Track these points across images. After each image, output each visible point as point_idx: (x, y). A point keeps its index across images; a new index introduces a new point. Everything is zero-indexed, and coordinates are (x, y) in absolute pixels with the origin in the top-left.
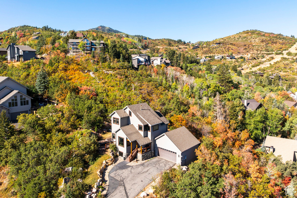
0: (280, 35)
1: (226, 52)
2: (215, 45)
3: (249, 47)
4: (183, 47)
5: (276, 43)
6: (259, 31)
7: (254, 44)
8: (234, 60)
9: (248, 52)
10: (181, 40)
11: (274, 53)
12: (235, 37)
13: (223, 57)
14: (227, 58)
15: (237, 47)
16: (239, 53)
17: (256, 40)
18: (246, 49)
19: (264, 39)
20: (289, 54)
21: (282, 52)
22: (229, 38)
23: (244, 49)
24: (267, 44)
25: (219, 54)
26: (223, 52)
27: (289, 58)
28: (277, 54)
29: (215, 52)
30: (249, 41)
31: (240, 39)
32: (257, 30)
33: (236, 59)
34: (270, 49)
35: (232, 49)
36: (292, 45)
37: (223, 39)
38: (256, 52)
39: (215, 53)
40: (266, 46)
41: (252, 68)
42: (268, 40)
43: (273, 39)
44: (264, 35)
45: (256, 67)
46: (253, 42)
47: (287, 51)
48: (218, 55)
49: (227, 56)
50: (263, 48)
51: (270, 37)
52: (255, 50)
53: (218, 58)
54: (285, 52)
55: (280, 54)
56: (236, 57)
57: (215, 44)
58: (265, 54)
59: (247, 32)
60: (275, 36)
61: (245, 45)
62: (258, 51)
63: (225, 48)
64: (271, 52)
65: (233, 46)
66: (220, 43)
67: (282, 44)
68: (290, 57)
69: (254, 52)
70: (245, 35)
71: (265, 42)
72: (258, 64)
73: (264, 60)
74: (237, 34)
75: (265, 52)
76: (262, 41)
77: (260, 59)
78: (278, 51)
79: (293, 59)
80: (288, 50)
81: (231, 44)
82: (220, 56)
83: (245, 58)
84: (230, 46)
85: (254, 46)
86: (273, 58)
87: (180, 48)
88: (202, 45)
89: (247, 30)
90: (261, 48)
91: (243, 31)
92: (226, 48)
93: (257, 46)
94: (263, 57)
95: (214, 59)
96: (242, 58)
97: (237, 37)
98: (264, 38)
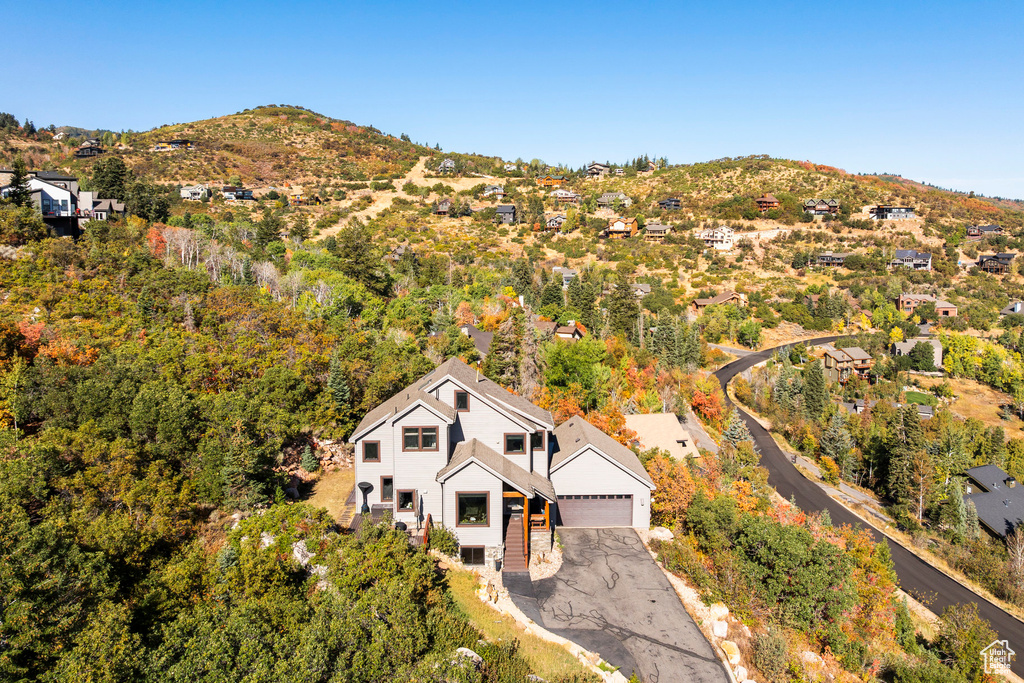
0: (371, 129)
1: (215, 176)
2: (170, 148)
3: (288, 163)
4: (29, 145)
5: (367, 154)
6: (309, 111)
7: (303, 154)
8: (250, 204)
9: (288, 177)
10: (12, 117)
11: (368, 183)
12: (234, 125)
13: (210, 193)
14: (227, 194)
15: (250, 159)
16: (261, 180)
17: (307, 140)
18: (280, 167)
19: (332, 140)
20: (410, 188)
21: (391, 182)
22: (214, 124)
23: (275, 168)
24: (343, 156)
25: (191, 179)
26: (206, 173)
27: (413, 202)
28: (378, 188)
29: (177, 173)
30: (286, 142)
31: (255, 132)
32: (302, 108)
33: (256, 200)
34: (354, 171)
35: (235, 166)
36: (413, 165)
37: (191, 127)
38: (315, 179)
39: (178, 177)
40: (341, 161)
41: (321, 232)
42: (344, 144)
43: (356, 140)
44: (328, 127)
45: (330, 226)
46: (299, 146)
47: (403, 182)
48: (191, 182)
49: (225, 190)
50: (333, 167)
51: (348, 133)
52: (309, 173)
53: (195, 194)
54: (398, 183)
55: (385, 188)
56: (256, 193)
57: (169, 143)
58: (343, 186)
59: (273, 112)
60: (360, 131)
61: (275, 155)
62: (319, 176)
63: (210, 160)
64: (360, 182)
65: (237, 157)
66: (185, 142)
67: (386, 158)
68: (415, 198)
69: (307, 179)
70: (269, 120)
71: (337, 150)
72: (334, 217)
73: (345, 204)
74: (238, 113)
75: (343, 182)
76: (328, 146)
77: (334, 203)
78: (379, 179)
79: (425, 205)
80: (404, 177)
81: (227, 147)
82: (200, 189)
83: (286, 198)
84: (226, 154)
85: (305, 158)
86: (369, 200)
87: (14, 150)
88: (110, 142)
89: (271, 106)
90: (328, 167)
91: (259, 107)
92: (213, 159)
93: (315, 159)
94: (342, 196)
95: (180, 199)
96: (274, 196)
97: (242, 124)
98: (332, 136)
